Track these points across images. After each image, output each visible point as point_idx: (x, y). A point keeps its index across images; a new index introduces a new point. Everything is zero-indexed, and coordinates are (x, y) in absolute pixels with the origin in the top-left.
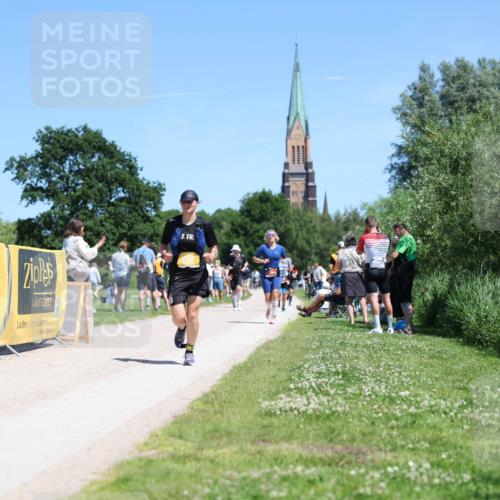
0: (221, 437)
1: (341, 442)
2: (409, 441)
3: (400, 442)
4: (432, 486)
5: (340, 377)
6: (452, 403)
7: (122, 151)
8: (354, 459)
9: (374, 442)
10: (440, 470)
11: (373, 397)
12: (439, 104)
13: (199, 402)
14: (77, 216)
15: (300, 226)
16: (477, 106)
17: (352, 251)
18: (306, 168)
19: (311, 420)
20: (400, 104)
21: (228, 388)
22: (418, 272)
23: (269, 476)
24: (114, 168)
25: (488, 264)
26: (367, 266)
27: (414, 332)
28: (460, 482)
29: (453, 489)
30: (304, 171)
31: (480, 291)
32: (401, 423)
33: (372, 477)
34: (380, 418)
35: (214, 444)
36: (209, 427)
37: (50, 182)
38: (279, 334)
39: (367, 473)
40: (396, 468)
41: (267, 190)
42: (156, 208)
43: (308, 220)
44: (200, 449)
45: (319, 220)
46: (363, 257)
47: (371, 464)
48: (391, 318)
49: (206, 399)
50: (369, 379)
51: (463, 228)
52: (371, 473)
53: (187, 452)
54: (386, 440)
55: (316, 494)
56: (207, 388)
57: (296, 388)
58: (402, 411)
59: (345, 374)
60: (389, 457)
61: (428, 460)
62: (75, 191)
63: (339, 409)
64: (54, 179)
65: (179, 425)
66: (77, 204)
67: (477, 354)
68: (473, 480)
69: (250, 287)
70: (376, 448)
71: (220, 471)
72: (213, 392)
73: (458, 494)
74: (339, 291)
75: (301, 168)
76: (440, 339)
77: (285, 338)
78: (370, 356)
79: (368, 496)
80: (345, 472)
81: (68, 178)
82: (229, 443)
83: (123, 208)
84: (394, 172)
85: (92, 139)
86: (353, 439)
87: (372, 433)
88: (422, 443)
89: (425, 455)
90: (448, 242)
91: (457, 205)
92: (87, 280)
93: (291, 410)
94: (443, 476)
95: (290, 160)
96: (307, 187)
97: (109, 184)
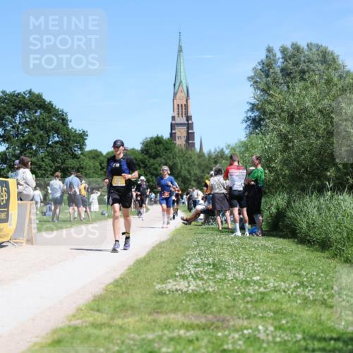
0: (127, 310)
1: (212, 313)
2: (259, 312)
3: (253, 313)
4: (275, 343)
5: (211, 267)
6: (289, 285)
7: (57, 108)
8: (221, 324)
9: (235, 313)
10: (281, 332)
11: (234, 280)
12: (280, 75)
13: (111, 286)
14: (25, 154)
15: (184, 161)
16: (306, 76)
17: (220, 178)
18: (187, 120)
19: (190, 297)
20: (253, 74)
21: (133, 276)
22: (265, 193)
23: (160, 338)
24: (51, 120)
25: (314, 187)
26: (230, 189)
27: (263, 235)
28: (294, 340)
29: (290, 345)
30: (186, 122)
31: (309, 206)
32: (254, 299)
33: (233, 338)
34: (239, 295)
35: (122, 315)
36: (118, 303)
37: (5, 130)
38: (169, 237)
39: (230, 334)
40: (250, 331)
41: (160, 136)
42: (81, 149)
43: (189, 156)
44: (112, 319)
45: (196, 157)
46: (228, 183)
47: (232, 328)
48: (247, 225)
49: (117, 283)
50: (231, 268)
51: (297, 162)
52: (232, 335)
53: (103, 321)
54: (244, 311)
55: (194, 350)
56: (117, 275)
57: (180, 275)
58: (254, 290)
59: (214, 265)
60: (246, 323)
61: (272, 325)
62: (23, 136)
63: (211, 290)
64: (8, 128)
65: (97, 302)
66: (25, 146)
67: (307, 250)
68: (304, 339)
69: (148, 204)
70: (236, 317)
71: (126, 334)
72: (122, 278)
73: (293, 349)
74: (210, 207)
75: (184, 120)
76: (282, 239)
77: (172, 240)
78: (233, 252)
79: (230, 351)
80: (214, 334)
81: (18, 128)
82: (133, 314)
83: (58, 149)
84: (249, 123)
85: (36, 100)
86: (220, 311)
87: (234, 306)
88: (268, 313)
89: (271, 321)
90: (287, 172)
91: (293, 146)
92: (32, 200)
93: (177, 290)
94: (282, 336)
95: (176, 114)
96: (188, 133)
97: (47, 132)
